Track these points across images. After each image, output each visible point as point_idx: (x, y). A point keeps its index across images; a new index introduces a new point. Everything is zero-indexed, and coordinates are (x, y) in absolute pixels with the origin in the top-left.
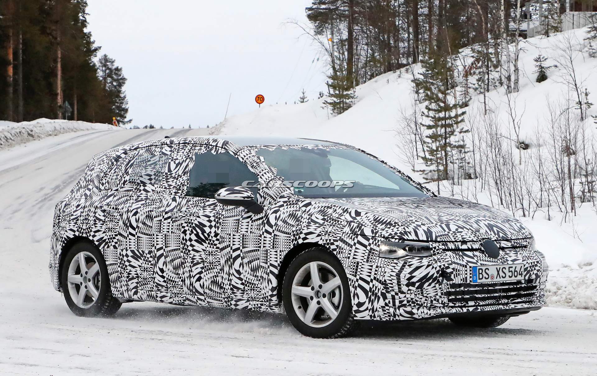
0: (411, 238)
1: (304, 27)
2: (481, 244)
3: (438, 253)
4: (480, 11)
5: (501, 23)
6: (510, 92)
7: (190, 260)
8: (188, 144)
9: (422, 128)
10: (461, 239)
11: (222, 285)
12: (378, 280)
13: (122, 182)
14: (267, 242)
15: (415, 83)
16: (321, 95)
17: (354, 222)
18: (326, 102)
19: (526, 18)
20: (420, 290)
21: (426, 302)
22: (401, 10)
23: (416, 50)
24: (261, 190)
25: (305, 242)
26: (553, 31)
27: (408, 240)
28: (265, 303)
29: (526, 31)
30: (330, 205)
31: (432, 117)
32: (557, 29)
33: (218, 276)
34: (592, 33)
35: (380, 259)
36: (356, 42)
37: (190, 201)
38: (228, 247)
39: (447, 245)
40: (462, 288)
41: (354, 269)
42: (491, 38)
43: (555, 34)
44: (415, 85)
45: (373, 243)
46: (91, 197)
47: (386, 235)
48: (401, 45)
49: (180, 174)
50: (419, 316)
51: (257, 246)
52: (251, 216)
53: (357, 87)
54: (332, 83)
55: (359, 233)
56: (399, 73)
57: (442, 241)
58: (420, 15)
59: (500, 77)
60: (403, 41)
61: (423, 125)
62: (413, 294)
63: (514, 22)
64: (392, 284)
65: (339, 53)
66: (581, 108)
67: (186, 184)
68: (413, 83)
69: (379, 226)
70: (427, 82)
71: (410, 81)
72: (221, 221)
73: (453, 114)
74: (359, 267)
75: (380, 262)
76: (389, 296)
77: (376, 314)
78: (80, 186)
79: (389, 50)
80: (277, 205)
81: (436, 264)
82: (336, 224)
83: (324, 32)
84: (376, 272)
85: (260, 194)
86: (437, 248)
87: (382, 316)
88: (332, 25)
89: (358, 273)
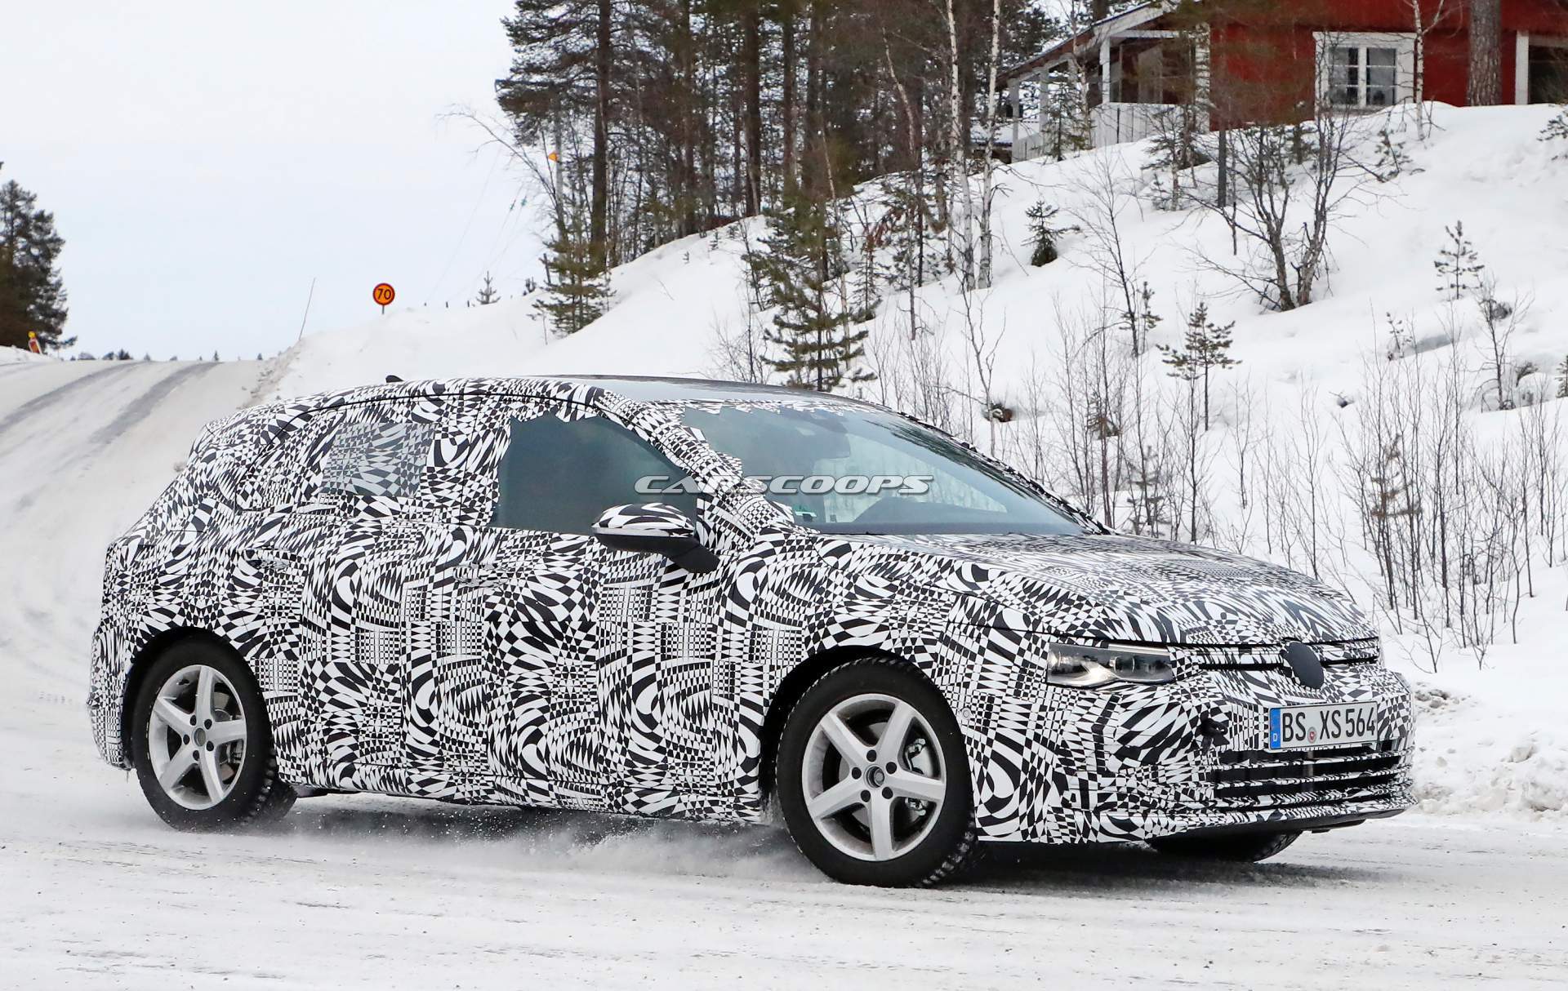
0: (1123, 636)
1: (490, 124)
2: (1282, 653)
3: (1189, 675)
4: (904, 97)
5: (950, 126)
6: (970, 288)
7: (508, 689)
8: (488, 394)
9: (766, 368)
10: (1236, 639)
11: (601, 753)
12: (1044, 742)
13: (303, 489)
14: (734, 645)
15: (751, 261)
16: (530, 286)
17: (976, 596)
18: (540, 305)
19: (1010, 115)
20: (1149, 767)
21: (1164, 797)
22: (721, 89)
23: (753, 185)
24: (707, 513)
25: (842, 644)
26: (1072, 146)
27: (1116, 641)
28: (725, 799)
29: (1010, 145)
30: (902, 552)
31: (788, 343)
32: (1080, 143)
33: (589, 730)
34: (1161, 152)
35: (1051, 688)
36: (613, 163)
37: (506, 538)
38: (619, 657)
39: (1208, 654)
40: (1246, 763)
41: (980, 713)
42: (930, 160)
43: (1077, 153)
44: (749, 267)
45: (1029, 649)
46: (215, 528)
47: (1063, 628)
48: (719, 172)
49: (471, 470)
50: (1146, 833)
51: (702, 653)
52: (685, 577)
53: (613, 270)
54: (555, 259)
55: (991, 622)
56: (714, 238)
57: (1197, 645)
58: (765, 104)
59: (949, 250)
60: (723, 162)
61: (768, 362)
62: (1133, 777)
63: (983, 124)
64: (1082, 752)
65: (574, 188)
66: (1133, 327)
67: (490, 495)
68: (744, 262)
69: (1040, 604)
70: (778, 260)
71: (738, 259)
72: (599, 589)
73: (838, 335)
74: (996, 709)
75: (1049, 696)
76: (1073, 782)
77: (1040, 827)
78: (176, 499)
79: (692, 184)
80: (753, 552)
81: (1188, 703)
82: (925, 599)
83: (538, 138)
84: (1041, 723)
85: (704, 524)
86: (1187, 662)
87: (1054, 834)
88: (558, 121)
89: (993, 724)
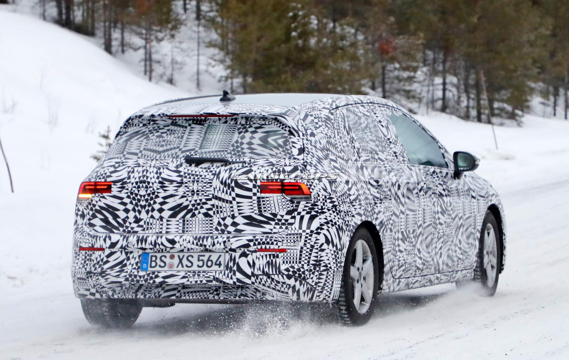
14: (475, 207)
25: (491, 204)
28: (470, 271)
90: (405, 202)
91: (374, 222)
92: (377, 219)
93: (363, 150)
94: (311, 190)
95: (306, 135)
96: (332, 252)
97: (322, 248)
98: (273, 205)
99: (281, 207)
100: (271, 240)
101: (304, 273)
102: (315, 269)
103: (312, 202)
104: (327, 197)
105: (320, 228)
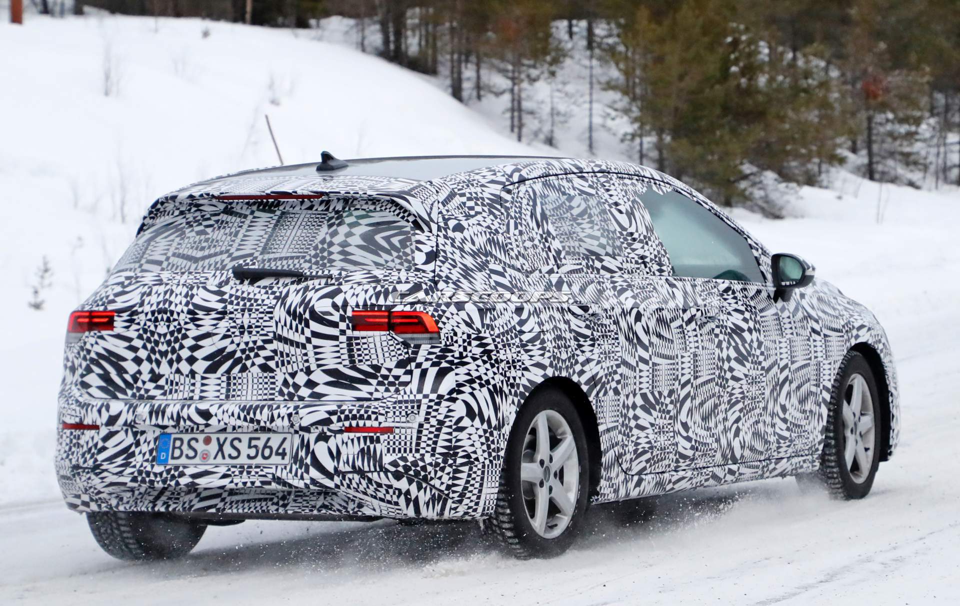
7: (726, 398)
25: (857, 342)
28: (808, 457)
33: (759, 421)
38: (774, 366)
51: (806, 357)
67: (663, 253)
90: (651, 343)
91: (575, 378)
92: (582, 372)
93: (568, 253)
94: (441, 325)
95: (445, 230)
96: (481, 432)
97: (461, 425)
98: (373, 351)
99: (387, 355)
100: (366, 412)
101: (424, 468)
102: (445, 461)
103: (442, 345)
104: (473, 336)
105: (458, 389)
